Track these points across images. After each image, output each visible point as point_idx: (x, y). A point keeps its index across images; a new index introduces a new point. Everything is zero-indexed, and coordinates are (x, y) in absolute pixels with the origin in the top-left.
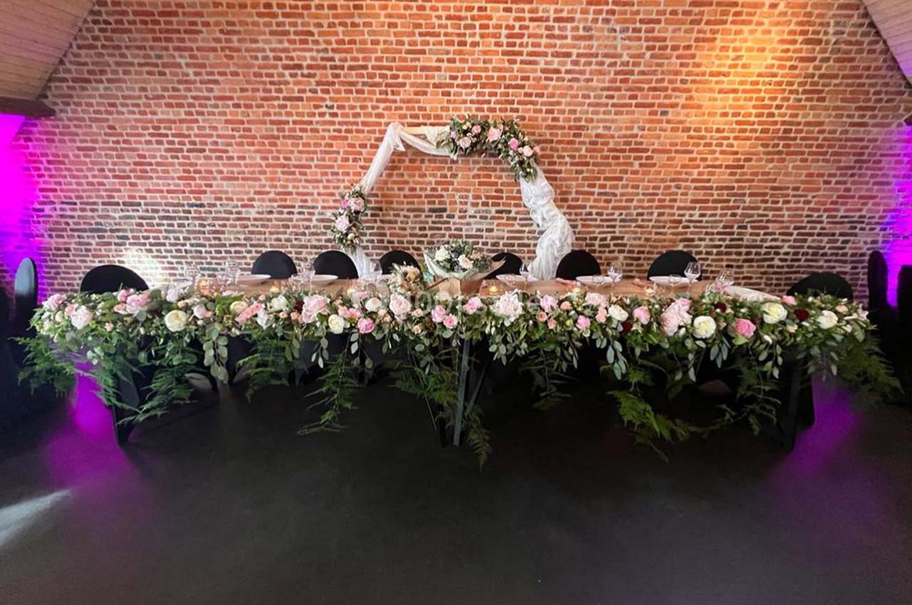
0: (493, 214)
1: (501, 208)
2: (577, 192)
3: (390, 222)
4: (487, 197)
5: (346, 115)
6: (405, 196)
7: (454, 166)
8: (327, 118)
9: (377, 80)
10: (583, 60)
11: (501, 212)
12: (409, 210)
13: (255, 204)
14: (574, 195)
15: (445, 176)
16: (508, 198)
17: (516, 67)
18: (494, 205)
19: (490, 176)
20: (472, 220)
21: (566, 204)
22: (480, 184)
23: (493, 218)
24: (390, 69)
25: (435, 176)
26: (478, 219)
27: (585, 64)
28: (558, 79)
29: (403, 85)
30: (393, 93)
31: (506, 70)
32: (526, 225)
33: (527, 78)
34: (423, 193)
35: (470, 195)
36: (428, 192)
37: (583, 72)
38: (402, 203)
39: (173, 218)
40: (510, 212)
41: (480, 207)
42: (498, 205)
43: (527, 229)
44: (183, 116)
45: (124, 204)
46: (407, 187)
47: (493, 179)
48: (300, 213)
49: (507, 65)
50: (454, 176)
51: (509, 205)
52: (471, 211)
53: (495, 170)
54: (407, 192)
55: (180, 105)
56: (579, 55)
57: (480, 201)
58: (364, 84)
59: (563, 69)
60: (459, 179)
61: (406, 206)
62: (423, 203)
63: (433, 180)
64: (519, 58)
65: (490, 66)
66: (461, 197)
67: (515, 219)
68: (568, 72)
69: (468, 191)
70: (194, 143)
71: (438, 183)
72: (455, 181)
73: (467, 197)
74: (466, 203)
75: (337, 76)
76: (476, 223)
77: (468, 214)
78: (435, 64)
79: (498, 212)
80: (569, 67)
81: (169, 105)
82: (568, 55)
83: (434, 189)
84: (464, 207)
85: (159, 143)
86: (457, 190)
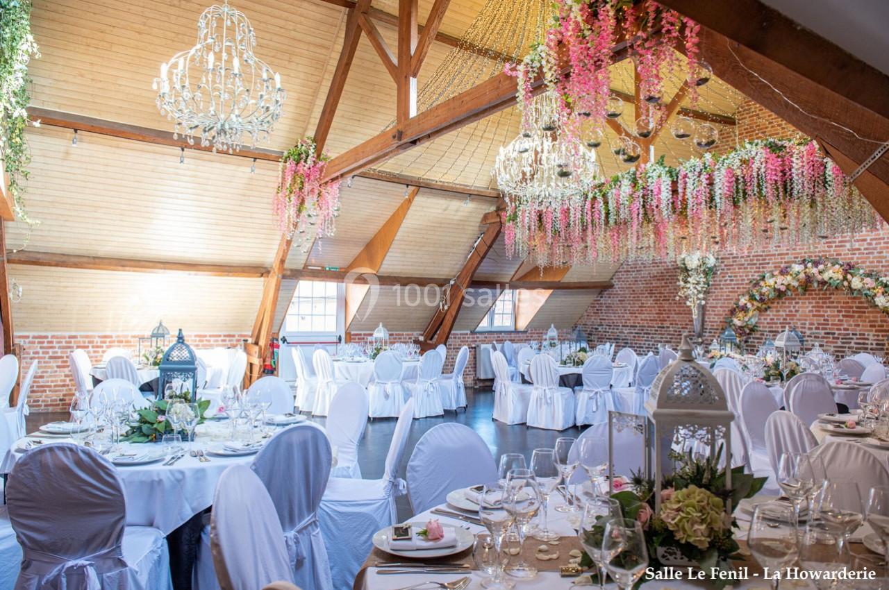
0: (823, 335)
1: (828, 331)
2: (881, 321)
3: (758, 338)
4: (819, 324)
5: (738, 280)
6: (768, 323)
7: (797, 306)
8: (728, 282)
9: (755, 262)
10: (874, 242)
11: (828, 333)
12: (770, 332)
13: (689, 327)
14: (880, 323)
15: (791, 311)
16: (832, 325)
17: (832, 249)
18: (823, 329)
19: (819, 311)
20: (809, 339)
21: (874, 329)
22: (814, 316)
23: (823, 337)
24: (762, 256)
25: (785, 311)
26: (813, 339)
27: (876, 244)
28: (859, 254)
29: (768, 263)
30: (763, 268)
31: (827, 251)
32: (846, 343)
33: (840, 255)
34: (779, 322)
35: (807, 322)
36: (782, 321)
37: (875, 249)
38: (766, 327)
39: (649, 334)
40: (834, 334)
41: (814, 331)
42: (826, 329)
43: (847, 345)
44: (663, 284)
45: (631, 326)
46: (769, 318)
47: (822, 313)
48: (710, 332)
49: (827, 249)
50: (797, 311)
51: (833, 329)
52: (808, 332)
53: (823, 307)
54: (769, 321)
55: (663, 280)
56: (871, 240)
57: (814, 327)
58: (748, 264)
59: (862, 248)
60: (800, 313)
61: (767, 329)
62: (778, 327)
63: (784, 314)
64: (834, 245)
65: (817, 250)
66: (802, 324)
67: (838, 338)
68: (865, 249)
69: (806, 320)
70: (665, 297)
71: (787, 315)
72: (798, 314)
73: (805, 324)
74: (805, 328)
75: (735, 261)
76: (812, 341)
77: (806, 335)
78: (785, 252)
79: (825, 333)
80: (866, 246)
81: (658, 280)
82: (865, 240)
83: (784, 319)
84: (804, 330)
85: (651, 297)
86: (799, 320)
